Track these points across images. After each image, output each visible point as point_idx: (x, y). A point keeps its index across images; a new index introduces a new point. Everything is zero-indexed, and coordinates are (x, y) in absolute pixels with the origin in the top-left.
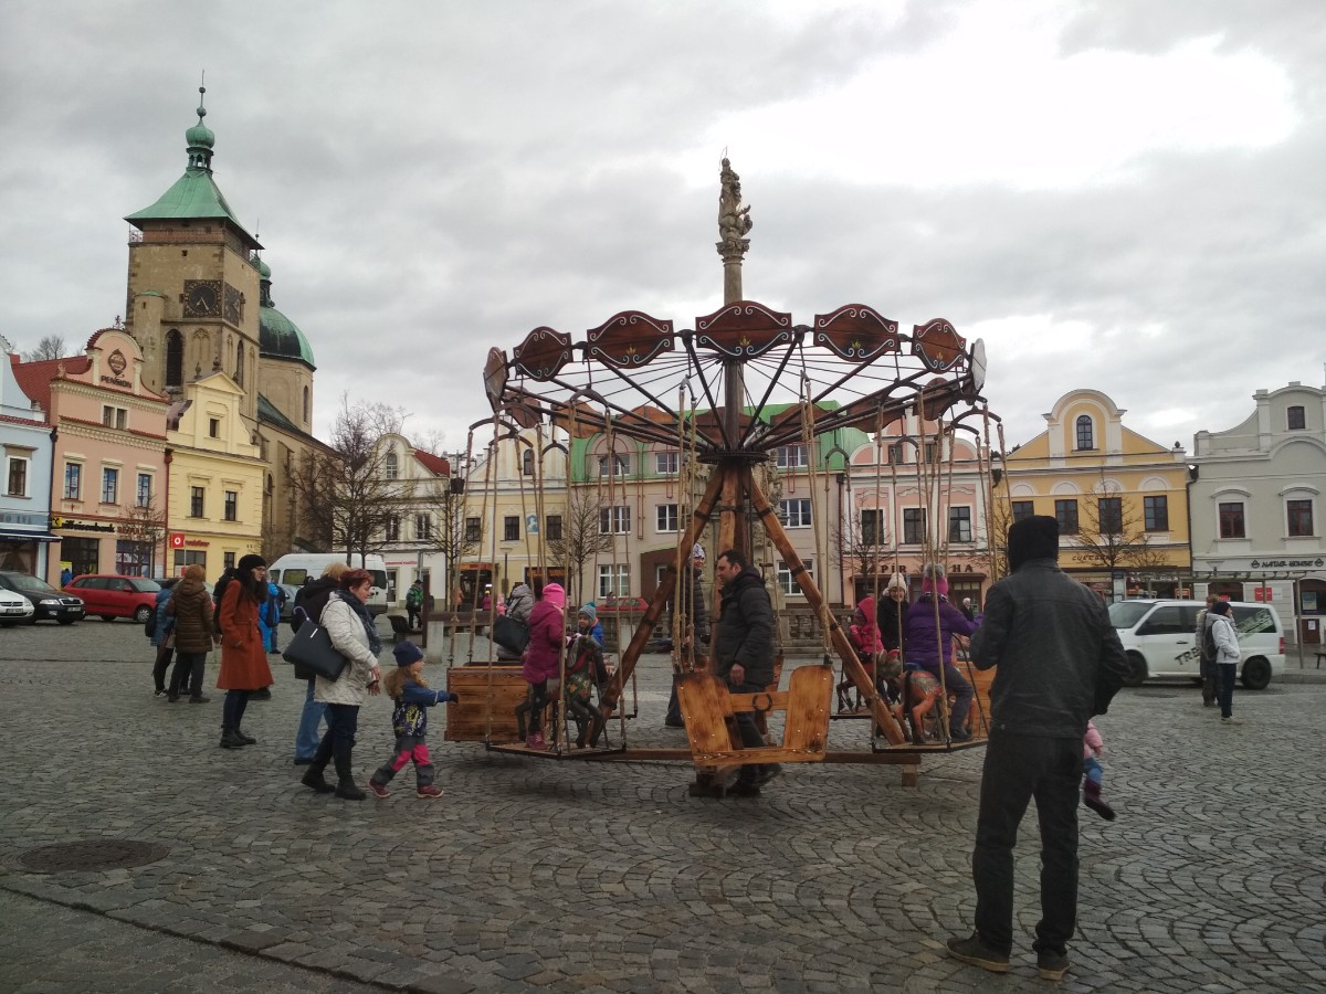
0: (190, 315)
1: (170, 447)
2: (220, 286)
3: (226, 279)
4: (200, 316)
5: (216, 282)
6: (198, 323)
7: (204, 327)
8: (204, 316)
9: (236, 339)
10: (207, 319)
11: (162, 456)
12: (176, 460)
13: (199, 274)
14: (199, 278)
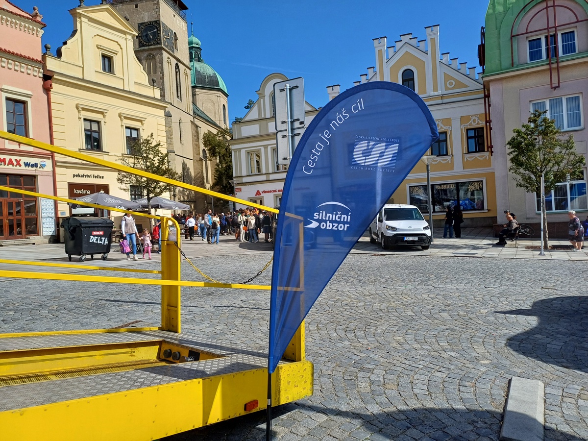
0: (143, 46)
1: (49, 74)
2: (159, 24)
3: (162, 20)
4: (149, 46)
5: (156, 22)
6: (148, 50)
7: (152, 52)
8: (151, 45)
9: (174, 62)
10: (153, 47)
11: (41, 82)
12: (56, 87)
13: (146, 18)
14: (146, 21)
